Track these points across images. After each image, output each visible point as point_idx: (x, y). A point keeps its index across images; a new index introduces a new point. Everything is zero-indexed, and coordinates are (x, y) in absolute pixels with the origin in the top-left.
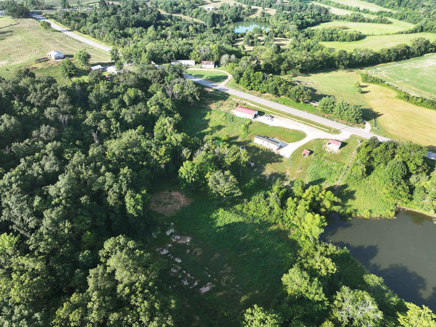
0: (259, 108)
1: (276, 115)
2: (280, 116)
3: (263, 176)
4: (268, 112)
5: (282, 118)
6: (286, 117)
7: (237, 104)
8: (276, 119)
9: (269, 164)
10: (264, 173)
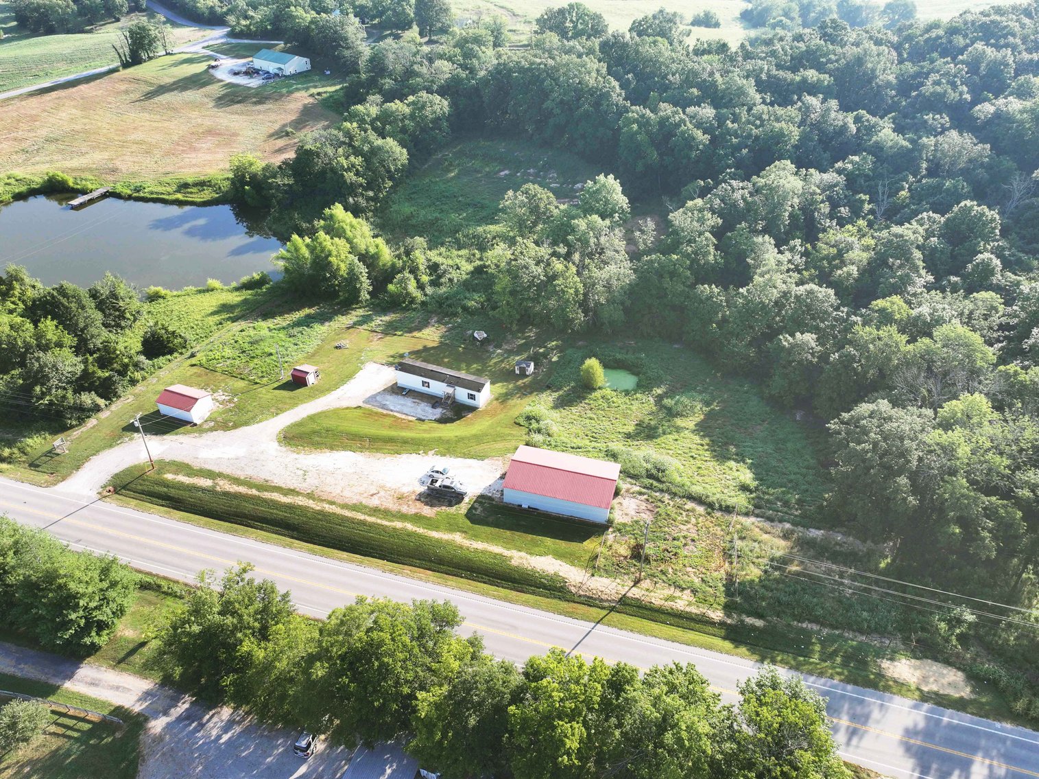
0: (508, 544)
1: (403, 517)
2: (386, 513)
3: (445, 324)
4: (452, 527)
5: (374, 502)
6: (354, 508)
7: (637, 554)
8: (405, 490)
9: (431, 345)
10: (443, 329)
